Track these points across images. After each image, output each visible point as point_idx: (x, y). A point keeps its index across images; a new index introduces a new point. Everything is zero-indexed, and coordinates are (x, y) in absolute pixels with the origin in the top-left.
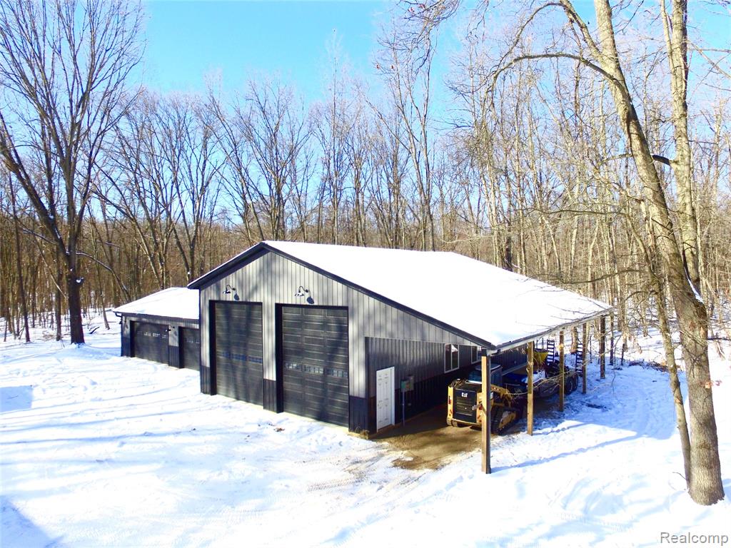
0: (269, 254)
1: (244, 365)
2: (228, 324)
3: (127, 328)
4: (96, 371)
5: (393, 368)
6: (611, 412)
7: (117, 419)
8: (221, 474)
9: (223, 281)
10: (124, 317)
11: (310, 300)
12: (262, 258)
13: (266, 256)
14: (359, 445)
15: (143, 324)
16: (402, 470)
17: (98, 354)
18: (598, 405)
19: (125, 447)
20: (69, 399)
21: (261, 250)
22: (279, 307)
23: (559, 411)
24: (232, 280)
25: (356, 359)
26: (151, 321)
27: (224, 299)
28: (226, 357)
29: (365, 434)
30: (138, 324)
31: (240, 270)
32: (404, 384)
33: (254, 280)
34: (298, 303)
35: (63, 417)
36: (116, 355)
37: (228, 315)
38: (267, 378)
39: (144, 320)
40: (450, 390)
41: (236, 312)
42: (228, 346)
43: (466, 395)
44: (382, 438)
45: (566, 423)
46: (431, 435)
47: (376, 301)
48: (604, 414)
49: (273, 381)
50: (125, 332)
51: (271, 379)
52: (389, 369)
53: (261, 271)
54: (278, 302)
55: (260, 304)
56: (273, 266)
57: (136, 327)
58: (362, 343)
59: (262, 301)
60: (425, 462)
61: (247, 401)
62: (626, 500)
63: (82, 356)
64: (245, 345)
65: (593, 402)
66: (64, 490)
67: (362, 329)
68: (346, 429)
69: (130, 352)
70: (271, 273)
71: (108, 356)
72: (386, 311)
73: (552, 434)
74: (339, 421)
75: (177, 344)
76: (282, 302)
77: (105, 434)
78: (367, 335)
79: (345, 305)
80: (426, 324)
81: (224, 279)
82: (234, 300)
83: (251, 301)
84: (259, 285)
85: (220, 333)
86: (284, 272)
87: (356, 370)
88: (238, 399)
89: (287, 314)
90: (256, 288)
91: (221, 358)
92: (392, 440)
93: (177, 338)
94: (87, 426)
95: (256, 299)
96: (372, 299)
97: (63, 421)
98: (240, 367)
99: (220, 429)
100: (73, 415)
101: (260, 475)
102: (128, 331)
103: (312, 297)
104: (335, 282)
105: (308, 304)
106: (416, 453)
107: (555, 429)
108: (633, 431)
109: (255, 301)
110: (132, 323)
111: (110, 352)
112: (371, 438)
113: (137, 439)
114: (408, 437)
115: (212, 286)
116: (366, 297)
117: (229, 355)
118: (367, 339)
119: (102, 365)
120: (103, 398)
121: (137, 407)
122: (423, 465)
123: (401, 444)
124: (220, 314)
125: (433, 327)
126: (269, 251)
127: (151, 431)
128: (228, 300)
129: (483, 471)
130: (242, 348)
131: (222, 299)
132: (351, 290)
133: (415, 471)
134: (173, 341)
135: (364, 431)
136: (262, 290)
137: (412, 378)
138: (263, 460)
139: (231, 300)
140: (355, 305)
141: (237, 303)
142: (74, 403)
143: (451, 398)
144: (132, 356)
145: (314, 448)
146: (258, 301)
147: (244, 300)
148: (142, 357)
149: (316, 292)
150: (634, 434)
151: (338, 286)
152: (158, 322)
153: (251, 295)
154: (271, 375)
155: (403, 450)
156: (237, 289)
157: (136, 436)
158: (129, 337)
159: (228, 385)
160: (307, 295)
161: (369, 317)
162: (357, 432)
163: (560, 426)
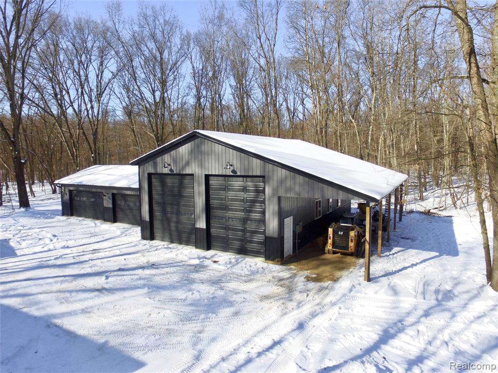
0: (199, 139)
1: (177, 218)
2: (163, 190)
3: (66, 195)
4: (51, 227)
5: (292, 217)
6: (418, 242)
7: (92, 260)
8: (193, 294)
9: (159, 160)
10: (63, 188)
11: (233, 171)
12: (193, 142)
13: (196, 140)
14: (275, 269)
15: (79, 192)
16: (314, 283)
17: (44, 215)
18: (407, 237)
19: (110, 279)
20: (43, 247)
21: (193, 137)
22: (207, 177)
23: (387, 242)
24: (167, 158)
25: (271, 211)
26: (88, 190)
27: (161, 172)
28: (162, 213)
29: (278, 261)
30: (75, 192)
31: (174, 151)
32: (297, 227)
33: (186, 157)
34: (224, 174)
35: (49, 260)
36: (58, 215)
37: (163, 184)
38: (198, 226)
39: (81, 189)
40: (330, 230)
41: (169, 181)
42: (163, 205)
43: (342, 233)
44: (288, 263)
45: (395, 249)
46: (318, 260)
47: (287, 172)
48: (414, 243)
49: (203, 229)
50: (65, 198)
51: (201, 227)
52: (289, 218)
53: (192, 152)
54: (207, 173)
55: (192, 175)
56: (203, 147)
57: (73, 194)
58: (276, 200)
59: (193, 173)
60: (325, 277)
61: (180, 243)
62: (456, 292)
63: (32, 217)
64: (178, 204)
65: (403, 236)
66: (84, 311)
67: (275, 191)
68: (263, 259)
69: (70, 213)
70: (201, 153)
71: (52, 216)
72: (294, 178)
73: (391, 256)
74: (256, 254)
75: (111, 206)
76: (210, 173)
77: (89, 271)
78: (280, 194)
79: (262, 174)
80: (325, 186)
81: (160, 158)
82: (169, 172)
83: (184, 173)
84: (191, 161)
85: (155, 196)
86: (211, 152)
87: (271, 219)
88: (172, 242)
89: (213, 182)
90: (188, 164)
91: (158, 214)
92: (295, 264)
93: (111, 201)
94: (72, 266)
95: (188, 171)
96: (284, 170)
97: (50, 263)
98: (174, 220)
99: (172, 263)
100: (56, 259)
101: (221, 293)
102: (67, 197)
103: (236, 170)
104: (254, 159)
105: (232, 174)
106: (316, 271)
107: (391, 253)
108: (436, 252)
109: (187, 173)
110: (70, 191)
111: (54, 213)
112: (283, 264)
113: (115, 273)
114: (304, 262)
115: (150, 162)
116: (279, 169)
117: (164, 211)
118: (279, 198)
119: (51, 222)
120: (69, 246)
121: (100, 251)
122: (325, 279)
123: (302, 267)
124: (155, 182)
125: (330, 189)
126: (199, 137)
127: (123, 267)
128: (164, 172)
129: (365, 280)
130: (175, 207)
131: (158, 172)
132: (267, 165)
133: (323, 283)
134: (108, 203)
135: (277, 259)
136: (193, 165)
137: (301, 223)
138: (216, 282)
139: (167, 172)
140: (271, 174)
141: (172, 174)
142: (49, 250)
143: (331, 236)
144: (72, 215)
145: (247, 273)
146: (190, 173)
147: (178, 172)
148: (80, 216)
149: (239, 166)
150: (437, 254)
151: (256, 162)
152: (94, 190)
153: (183, 168)
154: (202, 224)
155: (307, 270)
156: (172, 164)
157: (114, 271)
158: (69, 202)
159: (163, 233)
160: (232, 168)
161: (282, 182)
162: (271, 261)
163: (393, 252)
